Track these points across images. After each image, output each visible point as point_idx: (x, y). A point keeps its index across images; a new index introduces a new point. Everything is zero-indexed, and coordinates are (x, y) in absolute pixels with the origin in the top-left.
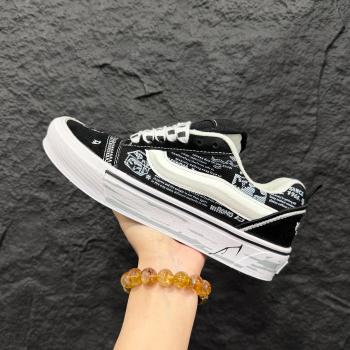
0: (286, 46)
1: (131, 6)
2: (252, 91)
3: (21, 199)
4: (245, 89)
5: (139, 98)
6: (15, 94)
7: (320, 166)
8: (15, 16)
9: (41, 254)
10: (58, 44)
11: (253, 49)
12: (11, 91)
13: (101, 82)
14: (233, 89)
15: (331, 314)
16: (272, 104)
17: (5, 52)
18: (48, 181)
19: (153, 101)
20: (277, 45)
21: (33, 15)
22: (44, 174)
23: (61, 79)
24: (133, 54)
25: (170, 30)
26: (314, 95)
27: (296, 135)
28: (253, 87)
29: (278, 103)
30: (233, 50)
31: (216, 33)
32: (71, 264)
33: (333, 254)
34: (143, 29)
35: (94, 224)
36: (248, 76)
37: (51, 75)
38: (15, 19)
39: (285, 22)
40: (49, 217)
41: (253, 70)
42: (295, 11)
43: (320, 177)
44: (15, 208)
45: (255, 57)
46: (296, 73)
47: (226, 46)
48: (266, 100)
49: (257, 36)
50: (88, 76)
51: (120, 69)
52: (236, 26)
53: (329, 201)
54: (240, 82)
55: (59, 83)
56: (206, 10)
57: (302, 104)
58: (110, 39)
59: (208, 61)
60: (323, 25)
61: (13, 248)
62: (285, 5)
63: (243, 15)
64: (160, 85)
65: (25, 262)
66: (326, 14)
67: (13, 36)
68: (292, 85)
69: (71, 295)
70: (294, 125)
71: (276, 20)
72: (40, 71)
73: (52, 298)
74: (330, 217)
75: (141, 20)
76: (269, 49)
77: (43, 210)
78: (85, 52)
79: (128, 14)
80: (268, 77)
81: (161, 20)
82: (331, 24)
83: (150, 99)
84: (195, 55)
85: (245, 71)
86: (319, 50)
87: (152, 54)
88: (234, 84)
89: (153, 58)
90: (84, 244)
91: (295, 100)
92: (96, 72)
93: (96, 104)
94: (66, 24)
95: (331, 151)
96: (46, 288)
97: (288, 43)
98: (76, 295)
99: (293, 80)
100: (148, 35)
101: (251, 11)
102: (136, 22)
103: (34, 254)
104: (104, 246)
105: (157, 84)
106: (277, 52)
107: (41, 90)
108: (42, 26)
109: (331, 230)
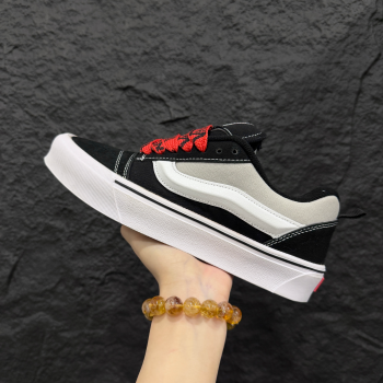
0: (319, 72)
1: (157, 25)
2: (283, 118)
3: (35, 228)
4: (276, 116)
5: (164, 123)
6: (31, 116)
7: (353, 198)
8: (34, 33)
9: (55, 287)
11: (285, 75)
12: (27, 112)
13: (124, 105)
14: (264, 116)
15: (363, 354)
16: (305, 133)
17: (22, 70)
18: (65, 209)
19: (178, 127)
20: (310, 71)
21: (52, 33)
22: (60, 201)
23: (81, 101)
24: (159, 77)
25: (199, 53)
26: (349, 124)
27: (328, 165)
28: (285, 114)
29: (310, 131)
30: (265, 75)
31: (246, 57)
32: (87, 298)
33: (365, 291)
34: (170, 50)
35: (114, 255)
36: (280, 102)
37: (71, 96)
38: (33, 36)
39: (319, 47)
40: (65, 248)
41: (284, 96)
42: (329, 35)
44: (28, 237)
45: (287, 83)
46: (329, 100)
47: (257, 71)
48: (298, 128)
49: (289, 61)
50: (110, 98)
51: (145, 92)
53: (362, 235)
54: (271, 109)
55: (79, 104)
56: (237, 33)
57: (336, 133)
58: (135, 60)
59: (238, 86)
60: (358, 51)
61: (25, 280)
62: (320, 29)
63: (275, 39)
64: (187, 109)
65: (37, 295)
66: (361, 40)
67: (31, 54)
68: (326, 113)
69: (86, 331)
70: (327, 155)
71: (310, 44)
72: (59, 91)
73: (65, 334)
75: (168, 41)
76: (302, 75)
77: (59, 240)
78: (108, 73)
79: (155, 34)
80: (300, 104)
81: (189, 41)
82: (367, 50)
83: (176, 124)
84: (224, 80)
85: (276, 97)
86: (354, 77)
87: (179, 77)
88: (265, 110)
89: (180, 81)
90: (102, 277)
91: (329, 129)
92: (119, 95)
93: (118, 128)
94: (88, 43)
95: (365, 183)
96: (60, 324)
97: (321, 69)
98: (92, 332)
99: (327, 107)
100: (175, 57)
101: (284, 34)
102: (162, 43)
103: (48, 287)
104: (123, 279)
105: (183, 109)
106: (310, 78)
107: (59, 111)
108: (62, 44)
109: (364, 266)
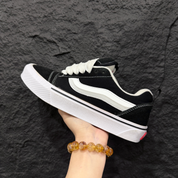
0: (145, 25)
2: (124, 52)
4: (120, 51)
5: (56, 56)
7: (166, 98)
10: (8, 23)
11: (125, 27)
13: (34, 46)
14: (113, 51)
16: (137, 60)
18: (2, 105)
19: (64, 58)
20: (139, 24)
23: (10, 44)
24: (53, 30)
25: (75, 15)
26: (163, 55)
27: (151, 79)
28: (125, 50)
29: (140, 59)
30: (113, 27)
31: (103, 17)
32: (15, 155)
33: (174, 152)
34: (59, 14)
35: (28, 131)
36: (122, 43)
37: (4, 42)
41: (125, 39)
42: (151, 3)
43: (166, 105)
45: (126, 32)
46: (151, 41)
47: (109, 24)
48: (133, 58)
49: (128, 18)
50: (26, 42)
51: (45, 38)
52: (115, 13)
54: (117, 47)
55: (9, 46)
56: (97, 3)
57: (155, 60)
58: (39, 20)
60: (168, 12)
63: (119, 6)
64: (69, 48)
66: (170, 5)
68: (149, 49)
69: (15, 173)
70: (150, 73)
71: (139, 9)
74: (172, 129)
75: (58, 9)
76: (134, 26)
78: (24, 28)
79: (50, 5)
80: (134, 43)
81: (70, 9)
82: (173, 11)
83: (63, 56)
85: (120, 40)
86: (166, 27)
87: (64, 29)
89: (64, 32)
90: (23, 143)
91: (151, 58)
92: (30, 40)
94: (14, 12)
96: (1, 169)
97: (146, 23)
99: (150, 45)
100: (61, 18)
101: (124, 4)
104: (34, 144)
105: (67, 47)
109: (173, 137)
